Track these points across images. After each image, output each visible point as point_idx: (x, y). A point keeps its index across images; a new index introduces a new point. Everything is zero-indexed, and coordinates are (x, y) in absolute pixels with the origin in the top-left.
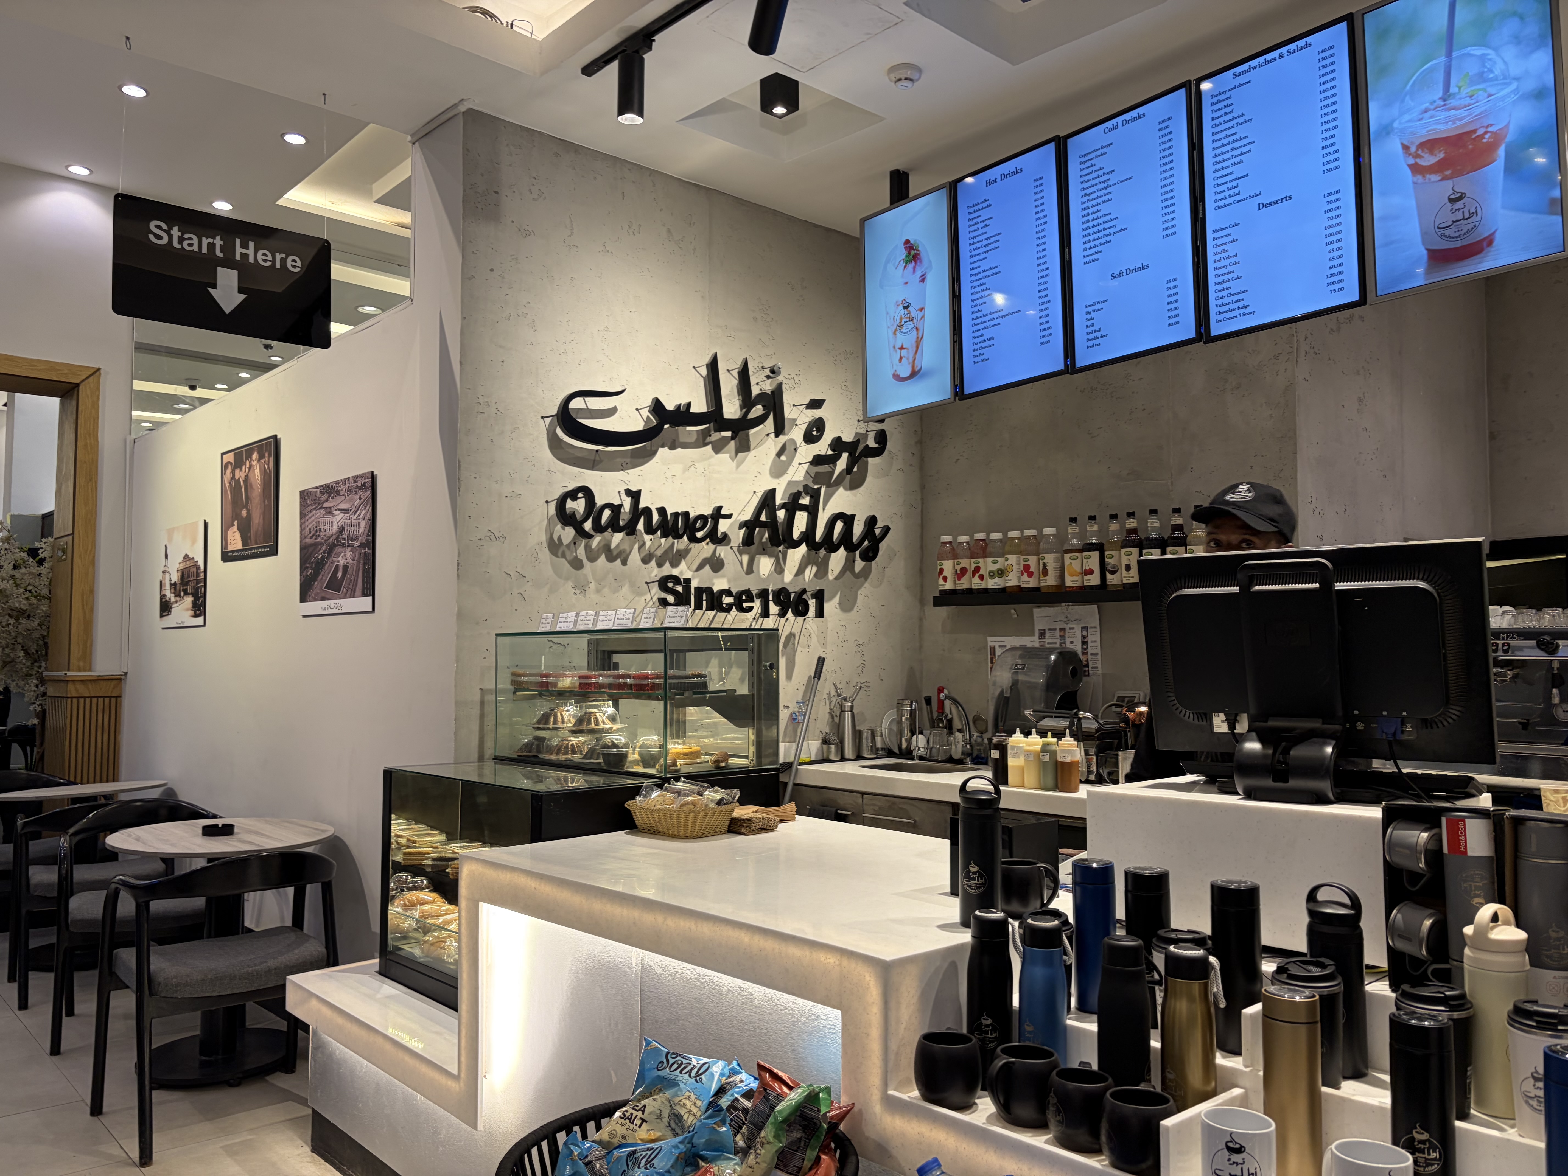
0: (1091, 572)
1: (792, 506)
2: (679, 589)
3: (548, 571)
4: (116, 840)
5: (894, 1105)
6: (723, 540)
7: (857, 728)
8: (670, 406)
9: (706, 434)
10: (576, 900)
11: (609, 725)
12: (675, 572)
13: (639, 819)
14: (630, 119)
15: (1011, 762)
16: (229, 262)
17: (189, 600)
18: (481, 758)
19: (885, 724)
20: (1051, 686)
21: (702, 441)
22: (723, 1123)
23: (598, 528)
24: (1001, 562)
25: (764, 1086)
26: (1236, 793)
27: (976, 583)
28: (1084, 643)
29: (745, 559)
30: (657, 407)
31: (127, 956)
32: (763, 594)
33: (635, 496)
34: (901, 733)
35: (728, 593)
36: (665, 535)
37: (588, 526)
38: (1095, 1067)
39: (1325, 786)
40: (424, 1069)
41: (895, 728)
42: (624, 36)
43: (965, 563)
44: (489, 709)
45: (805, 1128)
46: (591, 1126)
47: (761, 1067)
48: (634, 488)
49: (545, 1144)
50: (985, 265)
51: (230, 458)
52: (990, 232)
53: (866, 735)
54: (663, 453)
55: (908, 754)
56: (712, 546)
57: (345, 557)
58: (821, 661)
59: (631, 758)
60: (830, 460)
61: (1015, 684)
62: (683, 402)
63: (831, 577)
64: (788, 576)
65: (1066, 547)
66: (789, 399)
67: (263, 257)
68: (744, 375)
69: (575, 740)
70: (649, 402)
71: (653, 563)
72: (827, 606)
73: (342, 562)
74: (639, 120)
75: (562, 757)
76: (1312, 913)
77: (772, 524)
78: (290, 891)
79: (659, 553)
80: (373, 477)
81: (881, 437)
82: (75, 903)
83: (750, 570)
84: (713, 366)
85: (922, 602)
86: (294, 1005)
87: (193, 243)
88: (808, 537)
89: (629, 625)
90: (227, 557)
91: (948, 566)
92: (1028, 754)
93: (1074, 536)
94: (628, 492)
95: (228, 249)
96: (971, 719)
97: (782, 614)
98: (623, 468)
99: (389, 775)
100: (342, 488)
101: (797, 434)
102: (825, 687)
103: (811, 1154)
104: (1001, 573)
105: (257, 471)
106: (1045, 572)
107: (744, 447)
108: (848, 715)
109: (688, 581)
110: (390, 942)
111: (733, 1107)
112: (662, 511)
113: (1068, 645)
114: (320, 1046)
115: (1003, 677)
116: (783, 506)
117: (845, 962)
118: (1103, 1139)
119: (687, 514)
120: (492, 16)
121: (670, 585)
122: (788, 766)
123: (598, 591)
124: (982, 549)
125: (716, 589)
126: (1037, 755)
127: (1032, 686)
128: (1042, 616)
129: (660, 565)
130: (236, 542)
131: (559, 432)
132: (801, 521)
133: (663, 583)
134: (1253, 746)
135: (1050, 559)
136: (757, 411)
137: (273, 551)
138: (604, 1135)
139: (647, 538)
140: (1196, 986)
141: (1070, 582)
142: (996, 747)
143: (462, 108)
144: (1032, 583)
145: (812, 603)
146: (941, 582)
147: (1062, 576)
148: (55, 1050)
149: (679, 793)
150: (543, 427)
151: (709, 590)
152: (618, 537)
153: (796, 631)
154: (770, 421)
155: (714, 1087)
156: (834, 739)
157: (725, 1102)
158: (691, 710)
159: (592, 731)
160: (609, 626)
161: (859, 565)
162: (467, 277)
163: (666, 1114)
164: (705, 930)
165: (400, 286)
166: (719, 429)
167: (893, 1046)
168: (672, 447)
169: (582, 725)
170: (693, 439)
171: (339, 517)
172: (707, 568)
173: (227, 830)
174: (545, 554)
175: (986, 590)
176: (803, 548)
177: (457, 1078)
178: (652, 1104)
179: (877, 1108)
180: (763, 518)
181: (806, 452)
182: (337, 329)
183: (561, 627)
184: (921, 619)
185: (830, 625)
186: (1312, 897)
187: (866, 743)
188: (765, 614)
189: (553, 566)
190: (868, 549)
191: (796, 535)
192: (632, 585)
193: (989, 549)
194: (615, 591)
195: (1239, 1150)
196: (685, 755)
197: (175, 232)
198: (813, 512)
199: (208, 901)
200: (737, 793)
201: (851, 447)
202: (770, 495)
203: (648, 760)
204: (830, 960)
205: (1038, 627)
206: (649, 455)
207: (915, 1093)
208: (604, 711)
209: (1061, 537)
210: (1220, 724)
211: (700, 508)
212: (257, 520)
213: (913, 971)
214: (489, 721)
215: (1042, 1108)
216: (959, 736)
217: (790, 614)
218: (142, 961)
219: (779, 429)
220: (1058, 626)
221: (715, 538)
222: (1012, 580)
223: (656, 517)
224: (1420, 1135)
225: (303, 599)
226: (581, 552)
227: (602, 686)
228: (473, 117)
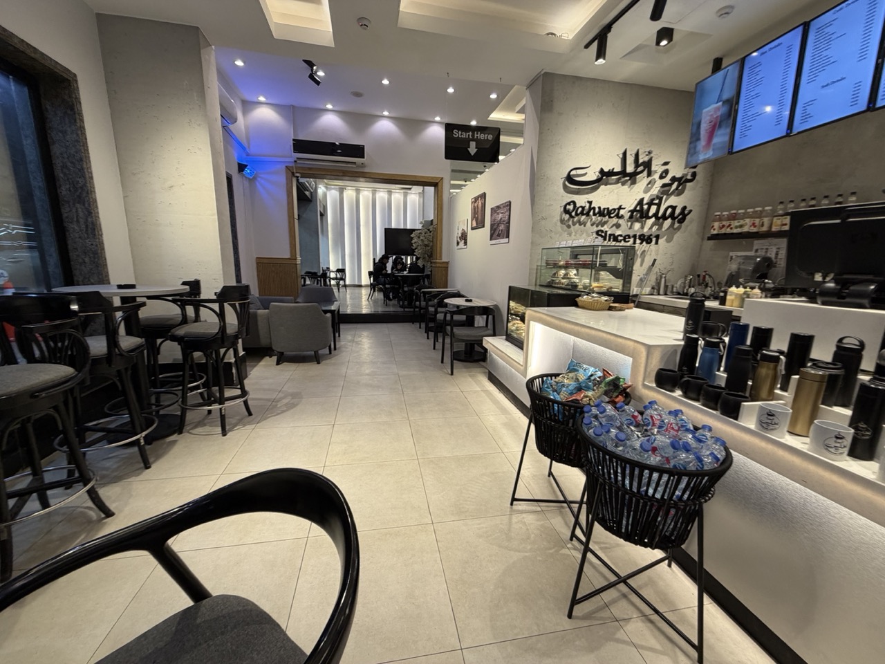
0: (786, 225)
1: (650, 204)
2: (603, 234)
3: (559, 229)
4: (446, 301)
5: (645, 386)
6: (622, 217)
7: (667, 284)
8: (606, 170)
9: (619, 179)
10: (557, 322)
11: (574, 277)
12: (602, 229)
13: (579, 304)
14: (601, 61)
15: (728, 297)
16: (473, 140)
17: (463, 241)
18: (536, 285)
19: (679, 283)
20: (755, 271)
21: (617, 182)
22: (590, 382)
23: (577, 215)
24: (742, 222)
25: (604, 375)
26: (817, 303)
27: (728, 231)
28: (777, 254)
29: (629, 224)
30: (602, 171)
31: (449, 328)
32: (635, 236)
33: (590, 203)
34: (684, 287)
35: (621, 236)
36: (599, 216)
37: (573, 214)
38: (723, 385)
39: (866, 302)
40: (514, 363)
41: (682, 285)
42: (600, 29)
43: (724, 223)
44: (539, 271)
45: (614, 387)
46: (553, 378)
47: (604, 370)
48: (590, 200)
49: (540, 379)
50: (752, 94)
51: (473, 200)
52: (758, 77)
53: (670, 287)
54: (602, 187)
55: (686, 294)
56: (617, 219)
57: (502, 227)
58: (655, 260)
59: (580, 287)
60: (670, 185)
61: (739, 269)
62: (611, 168)
63: (663, 230)
64: (646, 230)
65: (776, 214)
66: (654, 163)
67: (482, 136)
68: (637, 155)
69: (563, 281)
70: (599, 169)
71: (595, 226)
72: (660, 241)
73: (501, 228)
74: (604, 62)
75: (559, 286)
76: (838, 347)
77: (641, 210)
78: (485, 317)
79: (597, 222)
80: (510, 202)
81: (694, 175)
82: (438, 315)
83: (631, 228)
84: (625, 154)
85: (703, 239)
86: (485, 344)
87: (465, 135)
88: (655, 215)
89: (582, 245)
90: (473, 229)
91: (716, 225)
92: (736, 295)
93: (781, 209)
94: (588, 202)
95: (473, 136)
96: (716, 283)
97: (641, 243)
98: (587, 193)
99: (510, 287)
100: (502, 206)
101: (656, 176)
102: (655, 269)
103: (616, 394)
104: (741, 226)
105: (480, 203)
106: (763, 225)
107: (634, 183)
108: (663, 280)
109: (606, 232)
110: (509, 332)
111: (595, 379)
112: (599, 208)
113: (768, 255)
114: (490, 355)
115: (734, 267)
116: (647, 204)
117: (636, 344)
118: (719, 405)
119: (608, 209)
120: (554, 34)
121: (600, 233)
122: (636, 296)
123: (575, 235)
124: (734, 217)
125: (616, 235)
126: (741, 295)
127: (746, 271)
128: (757, 244)
129: (597, 226)
130: (474, 225)
131: (567, 183)
132: (653, 209)
133: (597, 233)
134: (832, 285)
135: (766, 220)
136: (641, 168)
137: (483, 226)
138: (557, 380)
139: (594, 217)
140: (772, 365)
141: (774, 229)
142: (722, 292)
143: (542, 73)
144: (755, 230)
145: (654, 240)
146: (712, 231)
147: (771, 227)
148: (434, 349)
149: (593, 297)
150: (562, 181)
151: (614, 235)
152: (584, 217)
153: (646, 249)
154: (645, 173)
155: (590, 374)
156: (656, 287)
157: (592, 378)
158: (602, 273)
159: (568, 278)
160: (576, 245)
161: (677, 225)
162: (541, 133)
163: (575, 377)
164: (593, 332)
165: (520, 140)
166: (624, 177)
167: (648, 370)
168: (606, 185)
169: (566, 276)
170: (614, 181)
171: (501, 215)
172: (614, 227)
173: (471, 301)
174: (559, 223)
175: (732, 234)
176: (653, 219)
177: (522, 366)
178: (571, 375)
179: (640, 386)
180: (638, 208)
181: (659, 183)
182: (501, 158)
183: (561, 246)
184: (701, 246)
185: (661, 247)
186: (840, 340)
187: (669, 290)
188: (635, 243)
189: (561, 227)
190: (680, 219)
191: (650, 214)
192: (587, 233)
193: (737, 217)
194: (581, 235)
195: (773, 415)
196: (597, 287)
197: (460, 132)
198: (659, 205)
199: (467, 317)
200: (612, 298)
201: (679, 180)
202: (642, 200)
203: (585, 287)
204: (631, 343)
205: (755, 248)
206: (596, 189)
207: (654, 385)
208: (573, 272)
209: (774, 211)
210: (818, 277)
211: (613, 205)
212: (480, 217)
213: (659, 349)
214: (539, 274)
215: (699, 395)
216: (709, 289)
217: (644, 243)
218: (452, 330)
219: (649, 174)
220: (765, 247)
221: (618, 216)
222: (746, 229)
223: (597, 210)
224: (862, 425)
225: (491, 239)
226: (570, 223)
227: (572, 264)
228: (547, 75)
